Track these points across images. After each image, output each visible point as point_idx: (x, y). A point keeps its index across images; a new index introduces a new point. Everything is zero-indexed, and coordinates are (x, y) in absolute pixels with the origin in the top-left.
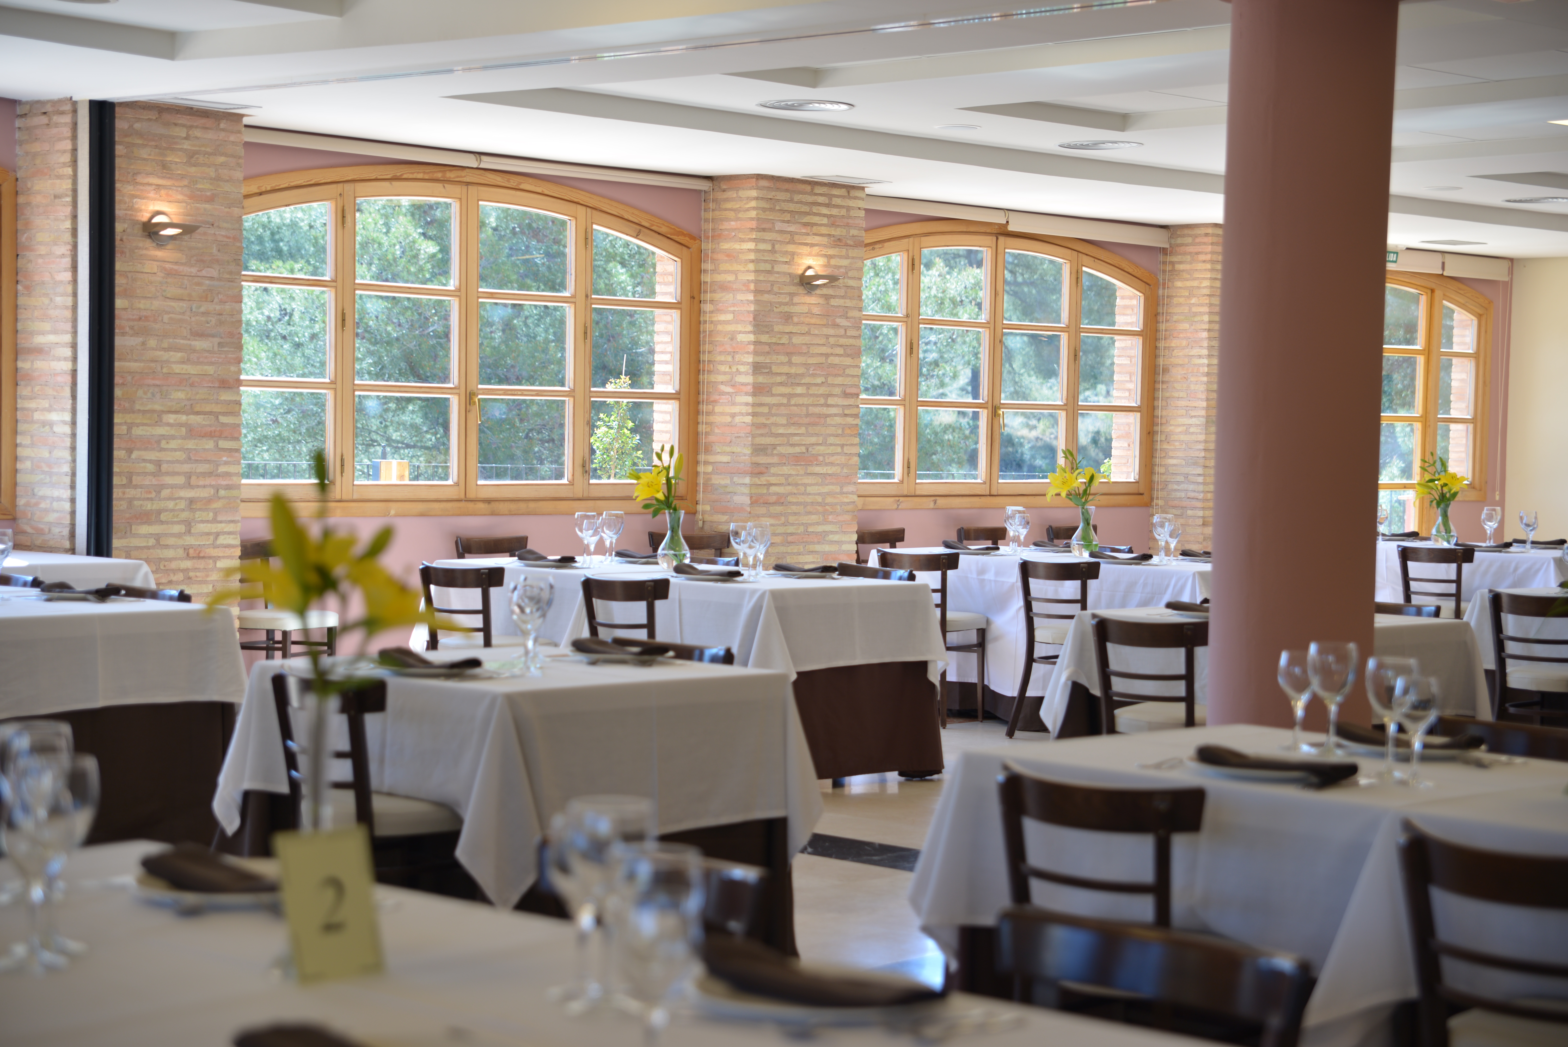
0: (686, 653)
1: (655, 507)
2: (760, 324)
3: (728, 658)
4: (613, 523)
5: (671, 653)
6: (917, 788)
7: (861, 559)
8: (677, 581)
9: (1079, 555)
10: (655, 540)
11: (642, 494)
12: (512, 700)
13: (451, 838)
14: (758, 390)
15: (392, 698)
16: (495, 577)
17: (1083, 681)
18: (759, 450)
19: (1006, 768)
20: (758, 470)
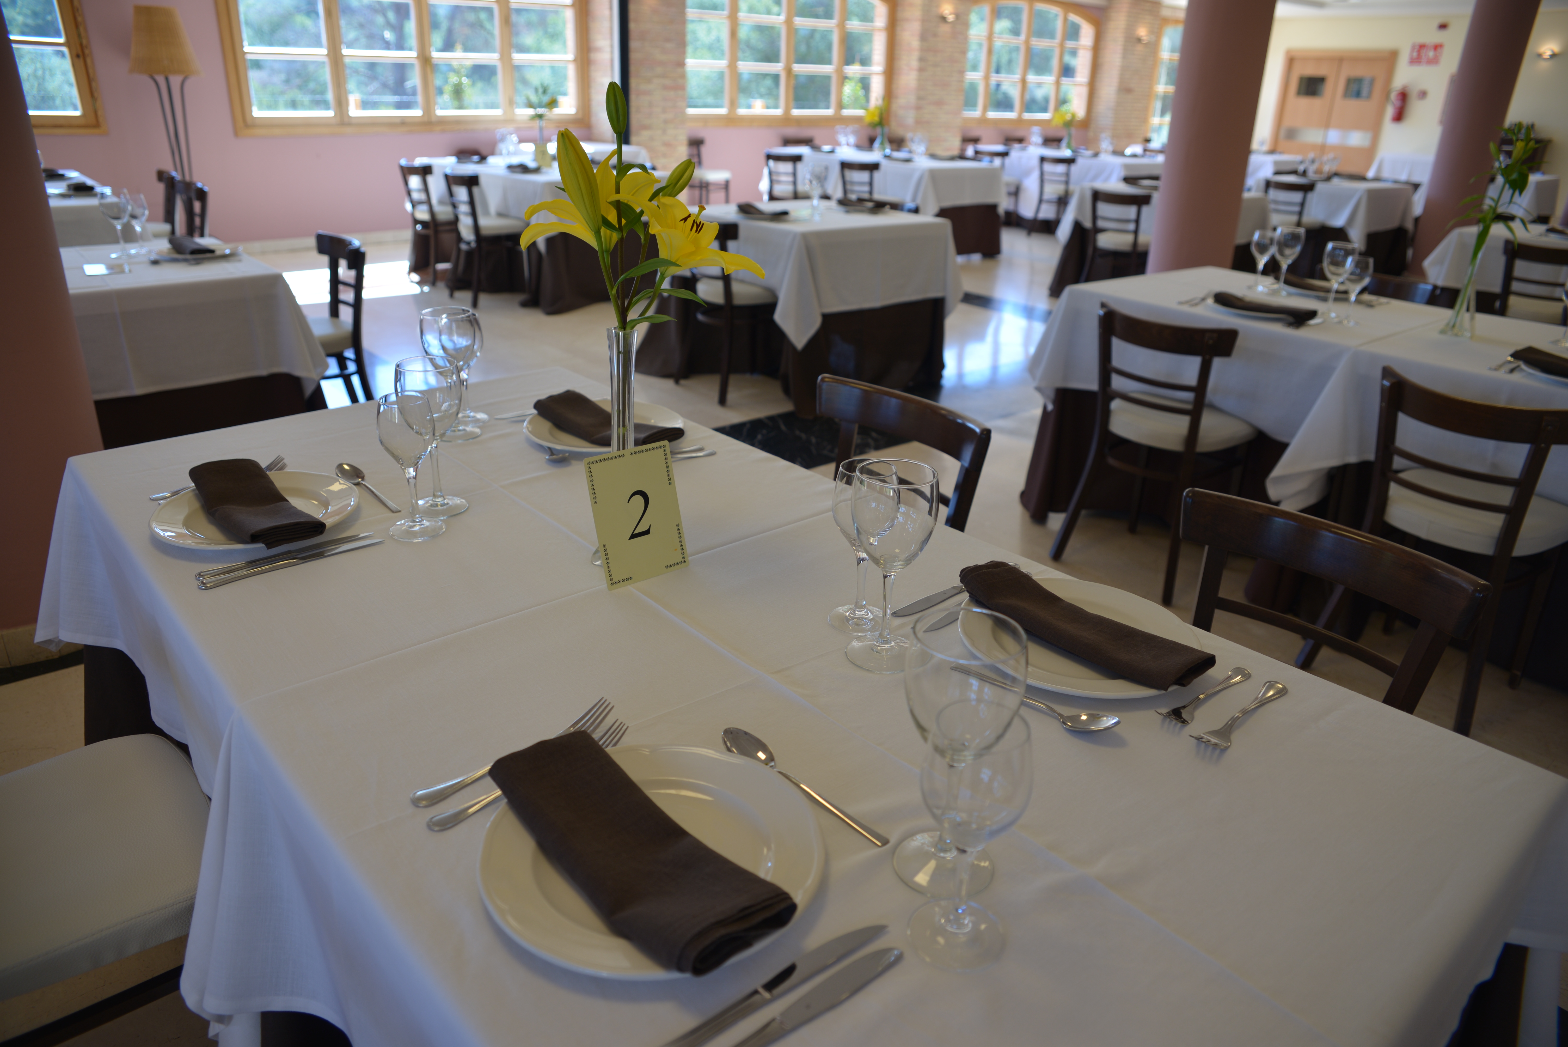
0: (896, 207)
1: (873, 125)
2: (923, 37)
3: (916, 211)
4: (855, 133)
5: (888, 206)
6: (989, 263)
7: (963, 150)
8: (884, 163)
9: (1067, 153)
10: (872, 141)
11: (868, 120)
12: (806, 237)
13: (770, 307)
14: (921, 70)
15: (742, 232)
16: (796, 159)
17: (1081, 219)
18: (920, 98)
19: (1103, 305)
20: (918, 108)
